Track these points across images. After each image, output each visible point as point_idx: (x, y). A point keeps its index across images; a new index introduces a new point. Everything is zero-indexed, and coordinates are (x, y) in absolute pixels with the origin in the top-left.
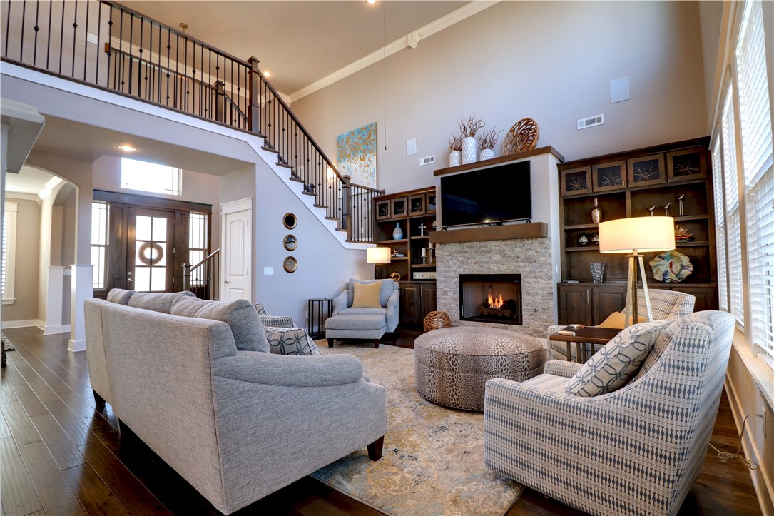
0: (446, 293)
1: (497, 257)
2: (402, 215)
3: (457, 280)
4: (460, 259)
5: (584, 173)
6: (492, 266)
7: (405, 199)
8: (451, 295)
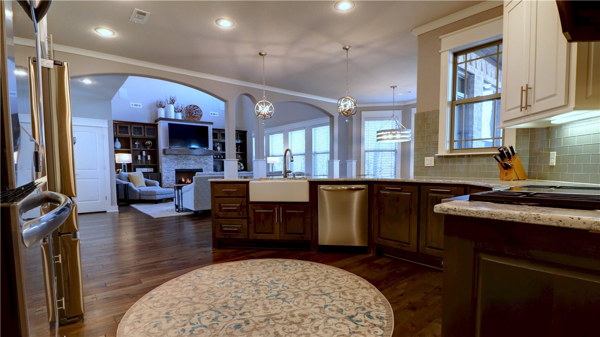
0: (168, 178)
1: (193, 162)
2: (127, 135)
3: (174, 172)
4: (176, 162)
5: (217, 133)
6: (191, 165)
7: (129, 126)
8: (171, 178)
